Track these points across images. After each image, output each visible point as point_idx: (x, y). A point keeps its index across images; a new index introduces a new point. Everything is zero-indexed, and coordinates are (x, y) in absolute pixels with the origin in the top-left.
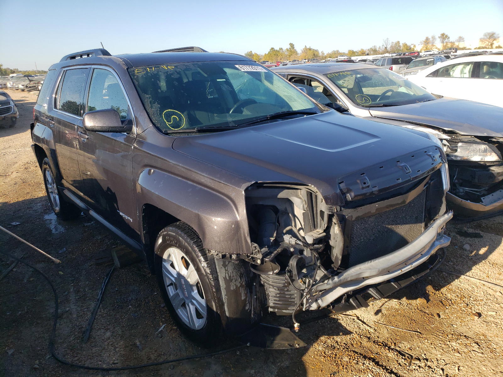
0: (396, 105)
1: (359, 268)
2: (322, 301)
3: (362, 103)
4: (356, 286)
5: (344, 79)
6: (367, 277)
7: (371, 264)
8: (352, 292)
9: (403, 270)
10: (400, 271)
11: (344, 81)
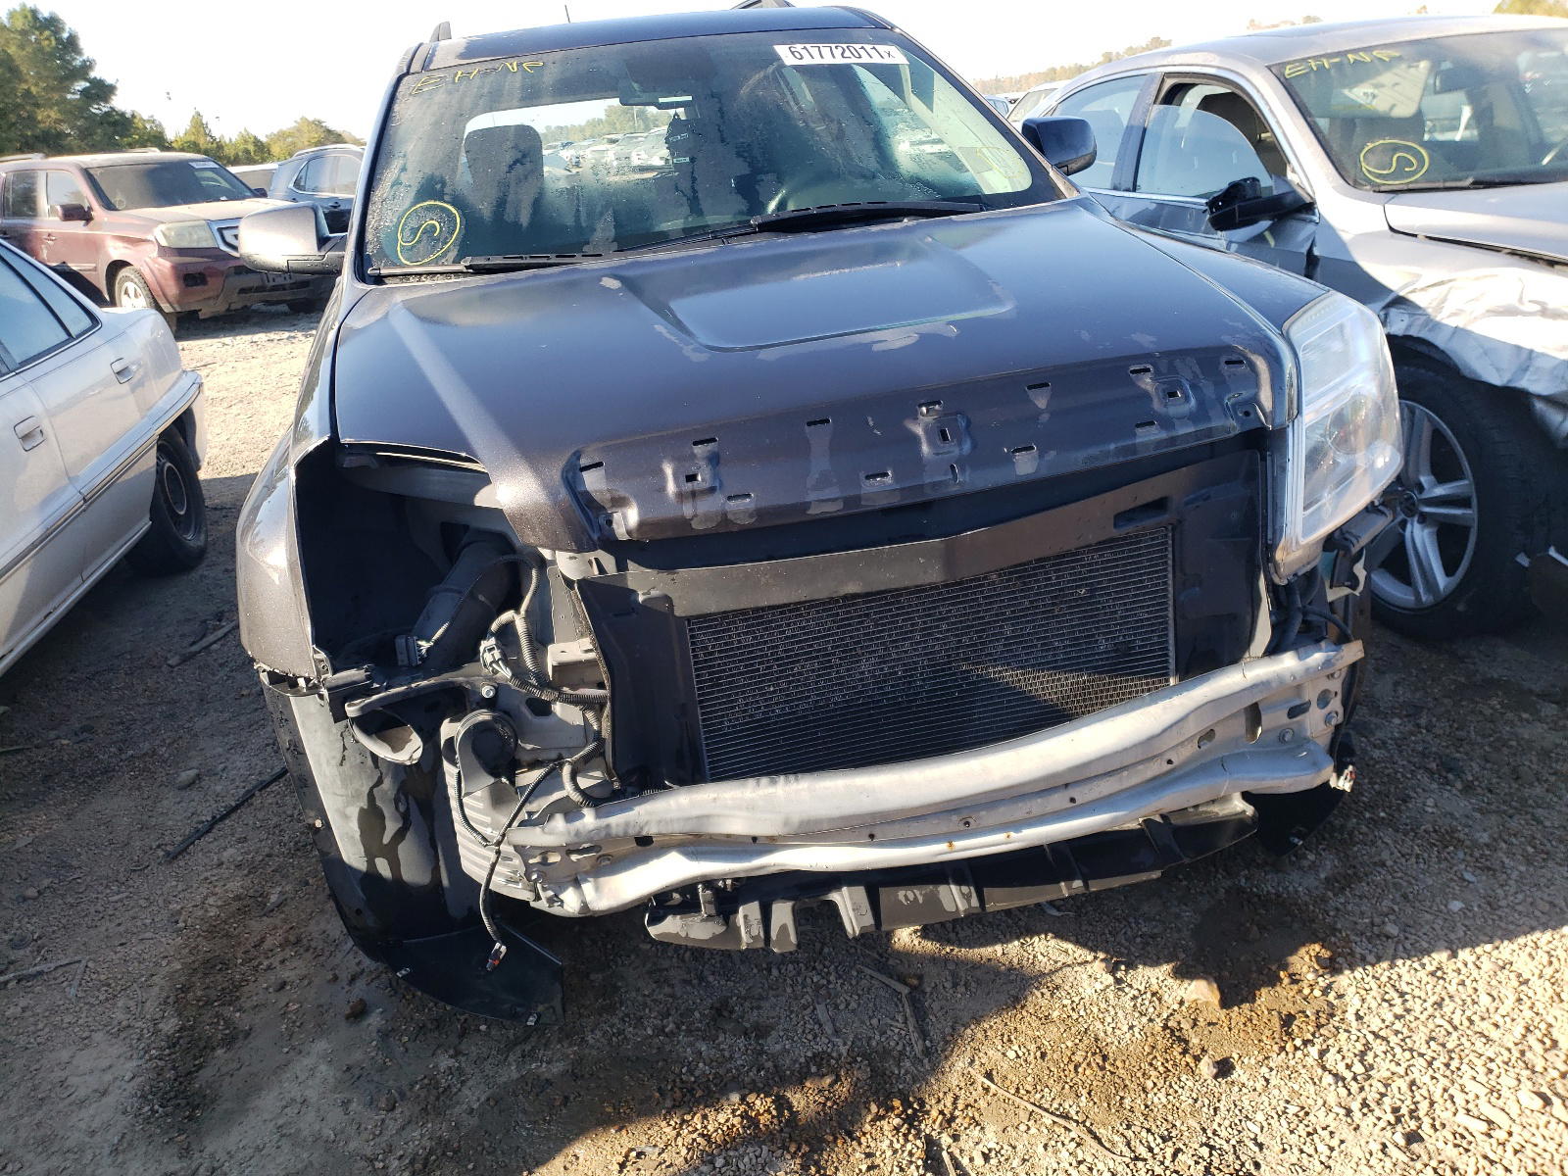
0: (1530, 180)
1: (713, 795)
2: (597, 889)
3: (1379, 176)
4: (733, 860)
5: (1374, 81)
6: (772, 838)
7: (771, 790)
8: (729, 882)
9: (958, 844)
10: (943, 847)
11: (1376, 86)
